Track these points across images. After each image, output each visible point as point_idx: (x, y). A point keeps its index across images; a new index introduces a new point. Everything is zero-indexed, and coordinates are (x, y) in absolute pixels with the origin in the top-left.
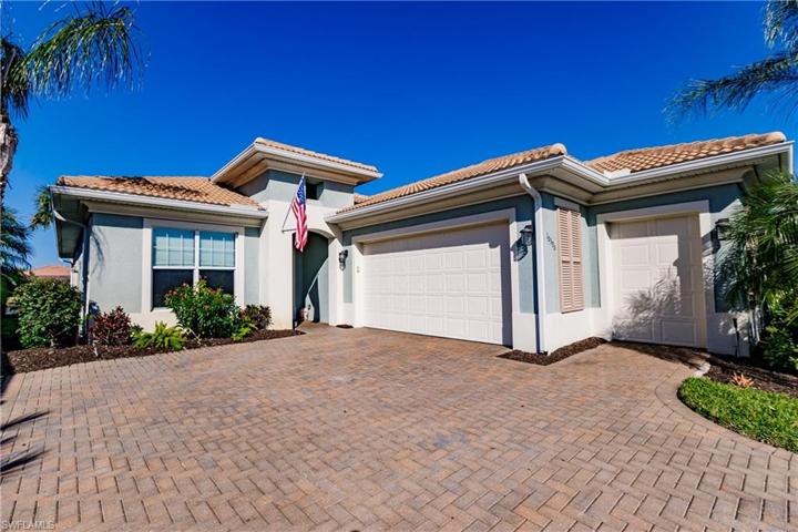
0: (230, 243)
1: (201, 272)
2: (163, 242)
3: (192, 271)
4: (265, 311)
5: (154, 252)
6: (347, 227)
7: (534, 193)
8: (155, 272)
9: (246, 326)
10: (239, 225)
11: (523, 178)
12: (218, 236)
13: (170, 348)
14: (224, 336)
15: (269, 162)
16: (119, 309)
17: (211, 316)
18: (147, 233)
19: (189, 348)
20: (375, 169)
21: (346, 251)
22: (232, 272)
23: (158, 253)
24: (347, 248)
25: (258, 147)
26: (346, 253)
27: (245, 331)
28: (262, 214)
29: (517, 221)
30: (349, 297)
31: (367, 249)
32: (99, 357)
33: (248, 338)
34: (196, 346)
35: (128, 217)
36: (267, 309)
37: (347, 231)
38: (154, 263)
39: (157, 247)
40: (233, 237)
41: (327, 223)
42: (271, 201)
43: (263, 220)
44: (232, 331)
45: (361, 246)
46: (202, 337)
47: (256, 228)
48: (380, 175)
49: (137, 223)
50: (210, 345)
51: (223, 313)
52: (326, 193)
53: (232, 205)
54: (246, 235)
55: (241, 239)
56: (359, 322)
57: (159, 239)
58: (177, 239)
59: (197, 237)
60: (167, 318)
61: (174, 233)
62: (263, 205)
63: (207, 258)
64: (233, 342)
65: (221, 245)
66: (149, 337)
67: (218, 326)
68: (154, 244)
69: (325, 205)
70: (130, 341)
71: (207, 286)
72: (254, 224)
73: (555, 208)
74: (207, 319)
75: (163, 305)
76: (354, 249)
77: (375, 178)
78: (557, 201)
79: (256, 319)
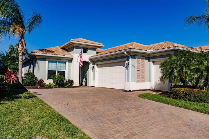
0: (64, 64)
1: (58, 71)
2: (50, 64)
3: (56, 71)
4: (72, 81)
5: (48, 66)
6: (94, 60)
7: (129, 55)
8: (48, 71)
9: (68, 84)
10: (66, 60)
11: (125, 53)
12: (62, 62)
13: (52, 88)
14: (63, 86)
15: (74, 44)
16: (42, 79)
17: (60, 81)
18: (47, 62)
19: (56, 88)
20: (102, 44)
21: (94, 67)
22: (65, 71)
23: (49, 67)
24: (94, 66)
25: (71, 41)
26: (93, 67)
27: (67, 85)
28: (72, 57)
29: (127, 61)
30: (94, 79)
31: (99, 66)
32: (39, 88)
33: (68, 87)
34: (57, 88)
35: (43, 59)
36: (73, 81)
37: (94, 61)
38: (48, 69)
39: (49, 65)
40: (65, 63)
41: (89, 59)
42: (74, 54)
43: (72, 59)
44: (65, 85)
45: (97, 65)
46: (58, 86)
47: (71, 60)
48: (104, 46)
49: (45, 60)
50: (60, 88)
51: (63, 81)
52: (89, 51)
53: (65, 55)
54: (68, 62)
55: (67, 63)
56: (96, 85)
57: (49, 63)
58: (53, 63)
59: (57, 63)
60: (51, 81)
61: (52, 62)
62: (72, 55)
63: (59, 68)
64: (65, 88)
65: (63, 65)
66: (48, 85)
67: (62, 83)
68: (48, 64)
69: (88, 54)
70: (44, 86)
71: (60, 74)
72: (70, 59)
73: (136, 58)
74: (60, 82)
75: (50, 79)
76: (95, 66)
77: (102, 47)
78: (136, 57)
79: (70, 83)
